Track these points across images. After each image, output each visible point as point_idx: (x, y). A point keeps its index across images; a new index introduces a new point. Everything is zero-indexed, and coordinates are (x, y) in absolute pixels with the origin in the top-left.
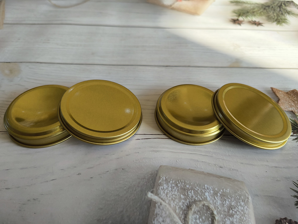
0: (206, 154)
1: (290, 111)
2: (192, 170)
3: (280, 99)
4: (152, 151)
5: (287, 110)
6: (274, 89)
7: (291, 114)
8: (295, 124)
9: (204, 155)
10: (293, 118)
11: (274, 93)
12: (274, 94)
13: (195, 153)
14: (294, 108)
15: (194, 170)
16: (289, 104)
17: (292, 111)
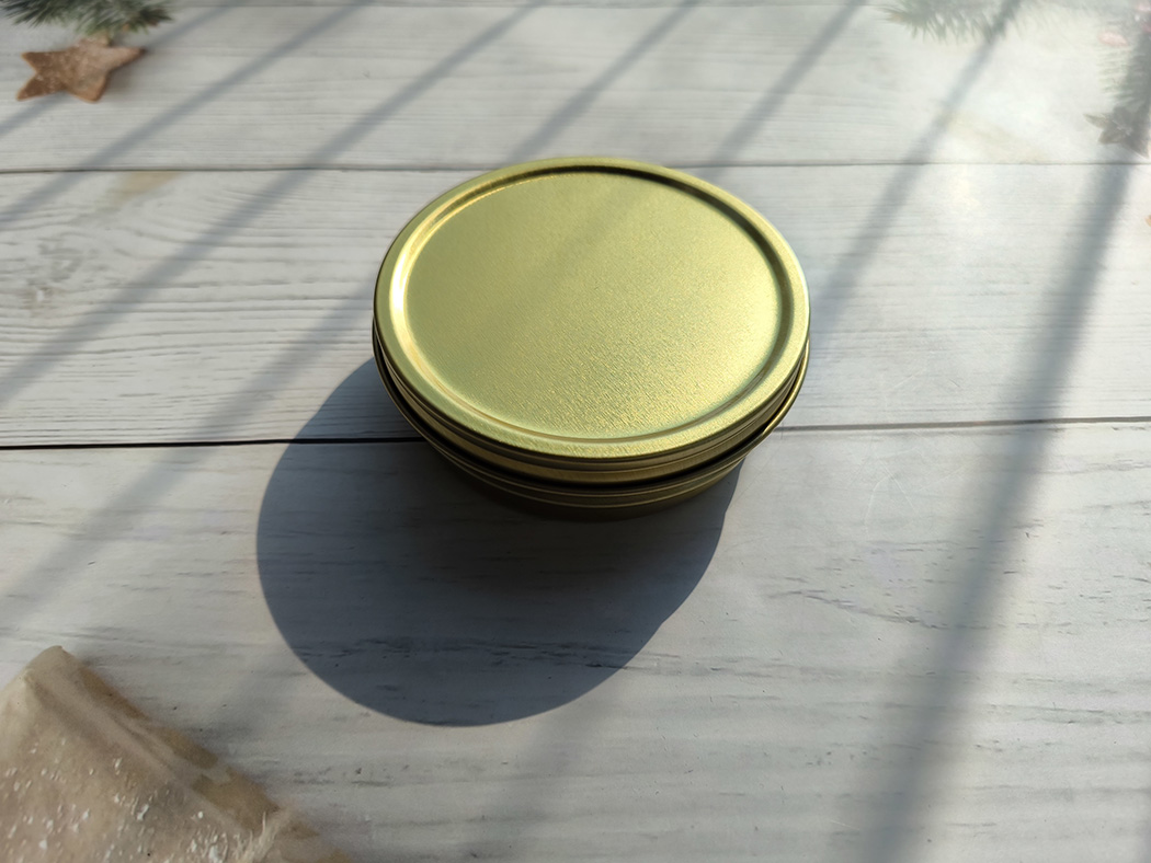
3: (110, 71)
5: (122, 48)
7: (122, 41)
8: (136, 24)
10: (127, 34)
11: (105, 87)
14: (94, 54)
17: (110, 47)
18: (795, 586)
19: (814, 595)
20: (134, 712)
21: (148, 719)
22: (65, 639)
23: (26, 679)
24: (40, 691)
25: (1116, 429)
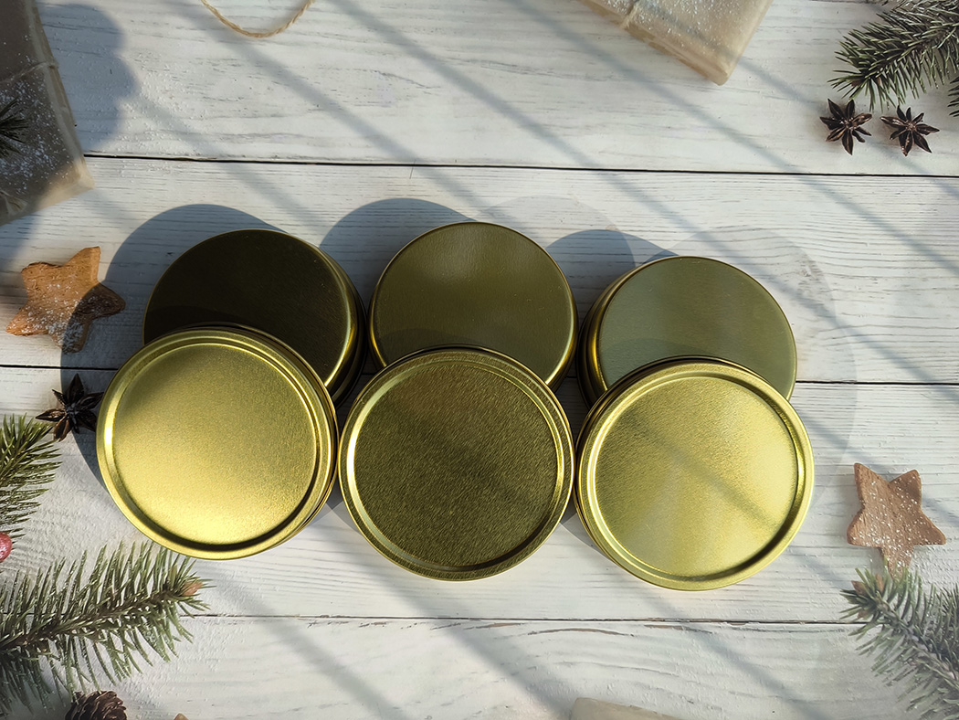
0: (667, 672)
1: (875, 548)
2: (635, 708)
3: (864, 507)
4: (560, 663)
5: (868, 544)
6: (864, 467)
7: (873, 557)
9: (663, 674)
10: (874, 570)
11: (858, 484)
12: (856, 488)
13: (645, 668)
14: (888, 537)
15: (639, 709)
16: (880, 523)
17: (880, 549)
18: (428, 90)
23: (727, 74)
25: (244, 156)
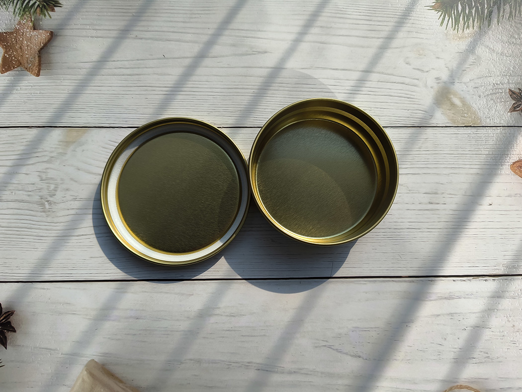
1: (37, 30)
3: (39, 51)
5: (41, 31)
6: (34, 75)
7: (39, 25)
8: (43, 9)
10: (41, 18)
11: (40, 65)
12: (41, 62)
14: (28, 35)
16: (31, 43)
17: (34, 29)
19: (330, 347)
20: (121, 381)
21: (125, 383)
22: (95, 357)
23: (86, 370)
24: (91, 374)
